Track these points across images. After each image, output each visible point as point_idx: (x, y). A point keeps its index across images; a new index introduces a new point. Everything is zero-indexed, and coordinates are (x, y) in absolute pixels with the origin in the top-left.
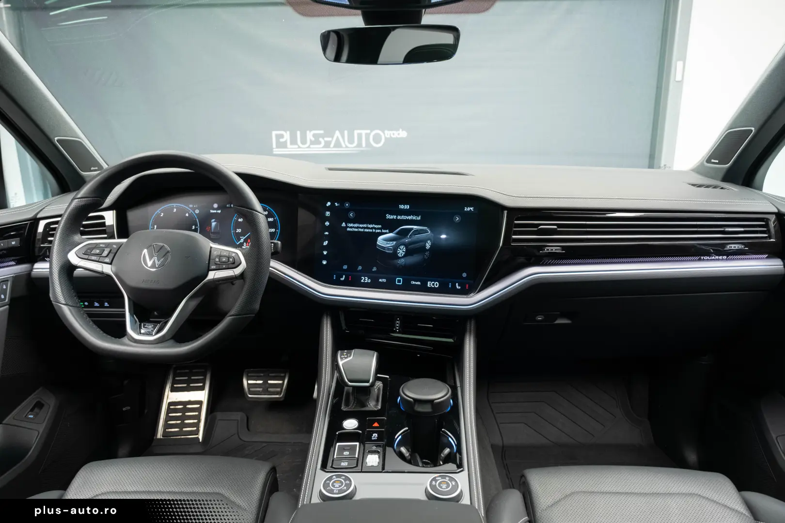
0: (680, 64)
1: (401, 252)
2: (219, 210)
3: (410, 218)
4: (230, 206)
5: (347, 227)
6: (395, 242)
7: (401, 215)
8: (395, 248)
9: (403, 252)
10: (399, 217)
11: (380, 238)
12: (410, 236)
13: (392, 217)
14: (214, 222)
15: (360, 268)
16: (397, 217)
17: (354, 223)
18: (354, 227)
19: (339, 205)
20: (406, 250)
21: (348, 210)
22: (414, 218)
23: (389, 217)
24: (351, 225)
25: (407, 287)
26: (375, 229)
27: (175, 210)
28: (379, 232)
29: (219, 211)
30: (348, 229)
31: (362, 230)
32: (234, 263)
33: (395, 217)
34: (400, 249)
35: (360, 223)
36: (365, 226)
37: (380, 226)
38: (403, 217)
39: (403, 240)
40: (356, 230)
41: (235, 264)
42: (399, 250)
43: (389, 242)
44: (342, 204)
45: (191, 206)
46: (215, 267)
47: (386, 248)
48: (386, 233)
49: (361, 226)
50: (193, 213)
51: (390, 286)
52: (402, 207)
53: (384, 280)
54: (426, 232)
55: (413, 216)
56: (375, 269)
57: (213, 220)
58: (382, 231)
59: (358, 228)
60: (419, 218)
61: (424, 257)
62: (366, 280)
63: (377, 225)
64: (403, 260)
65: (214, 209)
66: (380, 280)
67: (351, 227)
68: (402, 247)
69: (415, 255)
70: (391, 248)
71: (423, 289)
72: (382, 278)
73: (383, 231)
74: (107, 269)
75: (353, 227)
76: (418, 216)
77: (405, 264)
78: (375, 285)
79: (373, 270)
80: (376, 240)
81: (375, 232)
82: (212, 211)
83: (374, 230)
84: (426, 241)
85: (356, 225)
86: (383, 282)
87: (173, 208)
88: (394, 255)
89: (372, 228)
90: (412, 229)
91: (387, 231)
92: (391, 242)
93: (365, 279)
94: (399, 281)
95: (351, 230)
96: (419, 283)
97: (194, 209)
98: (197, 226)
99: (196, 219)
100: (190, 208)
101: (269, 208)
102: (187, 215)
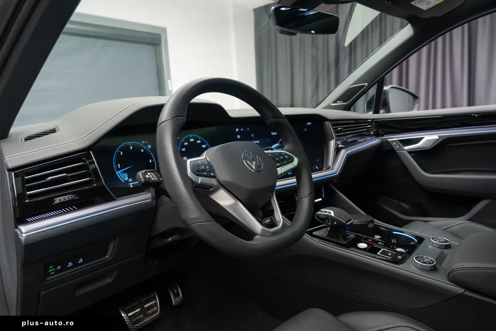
19: (244, 130)
21: (251, 132)
32: (289, 159)
45: (143, 142)
46: (279, 164)
50: (146, 148)
87: (129, 146)
97: (146, 145)
98: (153, 160)
99: (150, 153)
100: (143, 144)
101: (201, 137)
102: (142, 151)
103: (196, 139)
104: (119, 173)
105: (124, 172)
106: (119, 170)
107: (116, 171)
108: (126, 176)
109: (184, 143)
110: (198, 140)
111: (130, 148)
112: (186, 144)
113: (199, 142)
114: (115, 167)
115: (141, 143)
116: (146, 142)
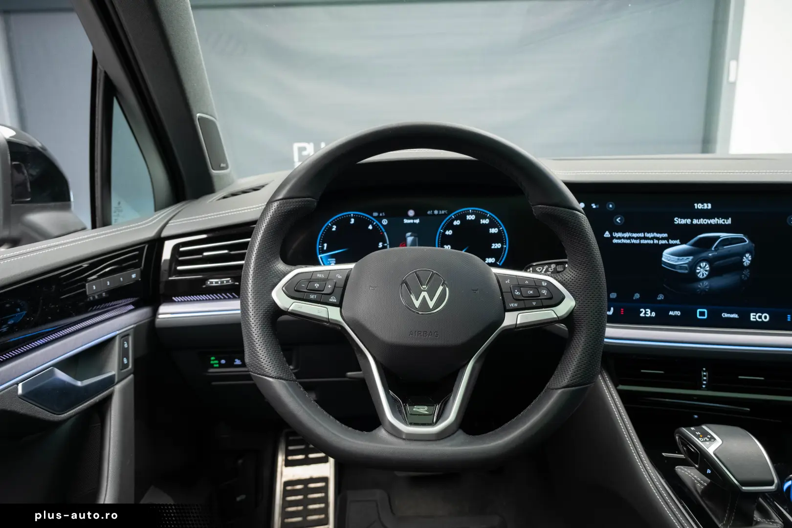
0: (733, 64)
1: (703, 270)
2: (416, 219)
3: (713, 221)
4: (433, 212)
5: (612, 238)
6: (691, 258)
7: (698, 218)
8: (693, 266)
9: (706, 271)
10: (695, 221)
11: (666, 253)
12: (715, 248)
13: (683, 221)
14: (411, 236)
15: (637, 296)
16: (692, 221)
17: (624, 232)
18: (623, 238)
19: (598, 206)
20: (710, 266)
21: (614, 213)
22: (721, 221)
23: (678, 221)
24: (620, 235)
25: (715, 322)
26: (658, 239)
27: (353, 221)
28: (666, 244)
29: (417, 221)
30: (615, 241)
31: (637, 242)
32: (551, 298)
33: (689, 221)
34: (701, 267)
35: (632, 232)
36: (641, 235)
37: (665, 235)
38: (702, 221)
39: (704, 255)
40: (628, 241)
41: (555, 299)
42: (699, 268)
43: (681, 258)
44: (602, 204)
45: (375, 214)
46: (516, 305)
47: (677, 267)
48: (676, 245)
49: (635, 235)
50: (379, 224)
51: (688, 321)
52: (699, 206)
53: (678, 313)
54: (743, 241)
55: (718, 218)
56: (661, 297)
57: (409, 234)
58: (668, 241)
59: (629, 238)
60: (729, 221)
61: (741, 277)
62: (648, 313)
63: (661, 233)
64: (706, 283)
65: (409, 218)
66: (671, 313)
67: (619, 238)
68: (703, 264)
69: (725, 276)
70: (686, 265)
71: (744, 324)
72: (673, 310)
73: (671, 242)
74: (333, 314)
75: (621, 238)
76: (727, 219)
77: (710, 289)
78: (663, 320)
79: (659, 299)
80: (661, 256)
81: (658, 244)
82: (406, 221)
83: (656, 242)
84: (742, 255)
85: (627, 235)
86: (676, 316)
87: (349, 218)
88: (692, 275)
89: (652, 238)
90: (718, 237)
91: (678, 242)
92: (685, 258)
93: (646, 312)
94: (702, 314)
95: (619, 241)
96: (735, 316)
97: (379, 219)
98: (386, 243)
99: (383, 233)
100: (374, 217)
101: (491, 214)
102: (370, 227)
103: (480, 216)
104: (322, 258)
105: (332, 256)
106: (323, 252)
107: (318, 253)
108: (332, 262)
109: (453, 220)
110: (485, 217)
111: (350, 221)
112: (457, 223)
113: (486, 221)
114: (318, 246)
115: (372, 216)
116: (381, 215)
